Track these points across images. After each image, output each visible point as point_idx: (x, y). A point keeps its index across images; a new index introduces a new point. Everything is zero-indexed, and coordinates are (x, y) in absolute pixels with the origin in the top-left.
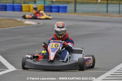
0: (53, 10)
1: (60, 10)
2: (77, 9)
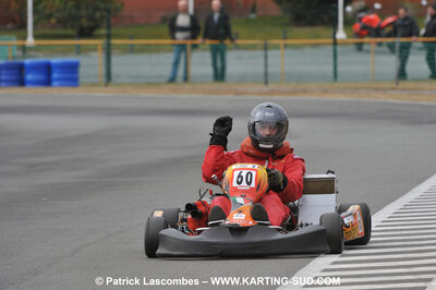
0: (29, 77)
1: (55, 75)
2: (115, 70)
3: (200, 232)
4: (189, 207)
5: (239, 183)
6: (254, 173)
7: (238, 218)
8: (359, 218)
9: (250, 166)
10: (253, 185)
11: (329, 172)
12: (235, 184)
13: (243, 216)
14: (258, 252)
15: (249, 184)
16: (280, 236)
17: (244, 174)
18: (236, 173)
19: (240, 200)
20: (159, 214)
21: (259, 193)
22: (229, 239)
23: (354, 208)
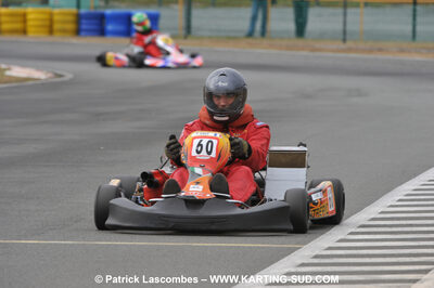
3: (153, 203)
4: (145, 176)
5: (198, 152)
6: (215, 142)
7: (196, 189)
8: (331, 195)
9: (212, 134)
10: (213, 155)
11: (301, 144)
12: (194, 153)
13: (200, 188)
14: (213, 227)
15: (209, 153)
16: (239, 211)
17: (204, 143)
18: (196, 142)
19: (198, 170)
20: (115, 183)
21: (220, 163)
22: (184, 212)
23: (326, 184)
